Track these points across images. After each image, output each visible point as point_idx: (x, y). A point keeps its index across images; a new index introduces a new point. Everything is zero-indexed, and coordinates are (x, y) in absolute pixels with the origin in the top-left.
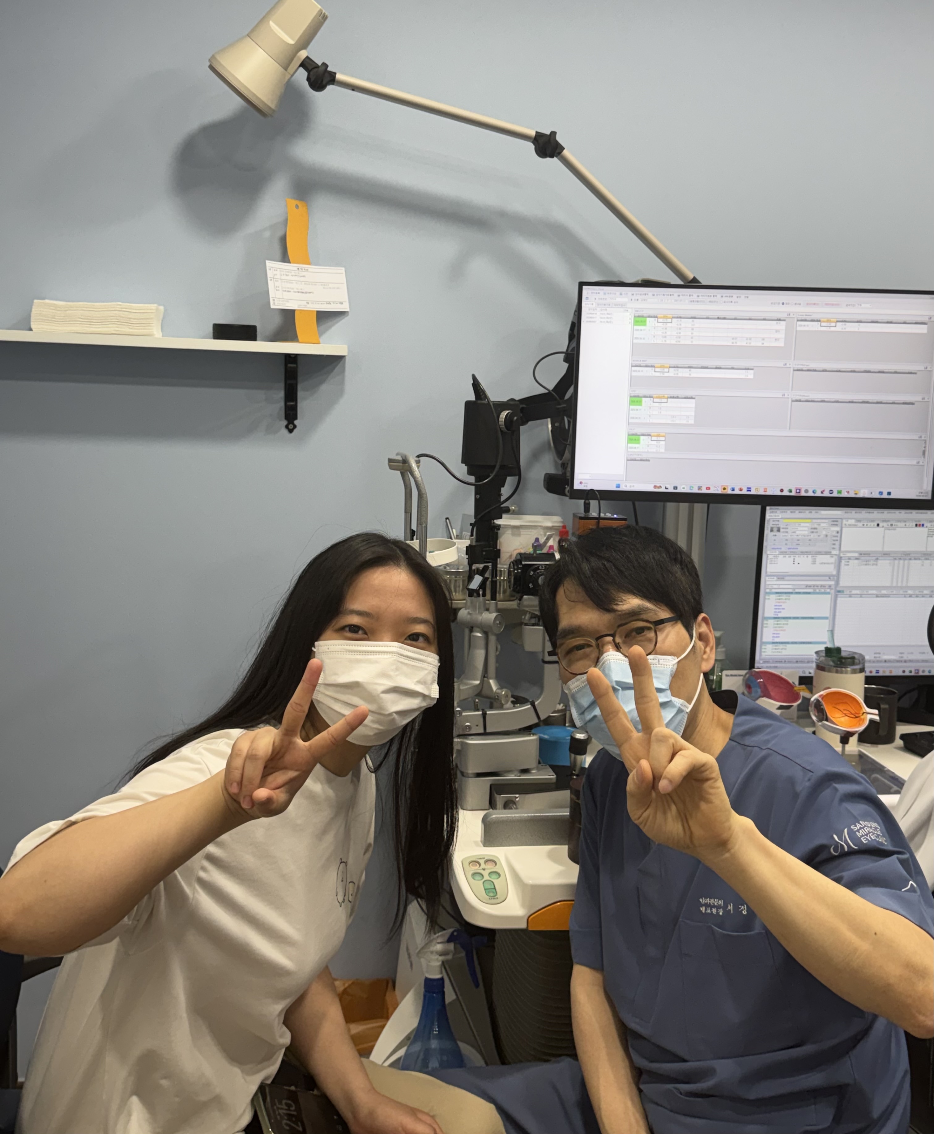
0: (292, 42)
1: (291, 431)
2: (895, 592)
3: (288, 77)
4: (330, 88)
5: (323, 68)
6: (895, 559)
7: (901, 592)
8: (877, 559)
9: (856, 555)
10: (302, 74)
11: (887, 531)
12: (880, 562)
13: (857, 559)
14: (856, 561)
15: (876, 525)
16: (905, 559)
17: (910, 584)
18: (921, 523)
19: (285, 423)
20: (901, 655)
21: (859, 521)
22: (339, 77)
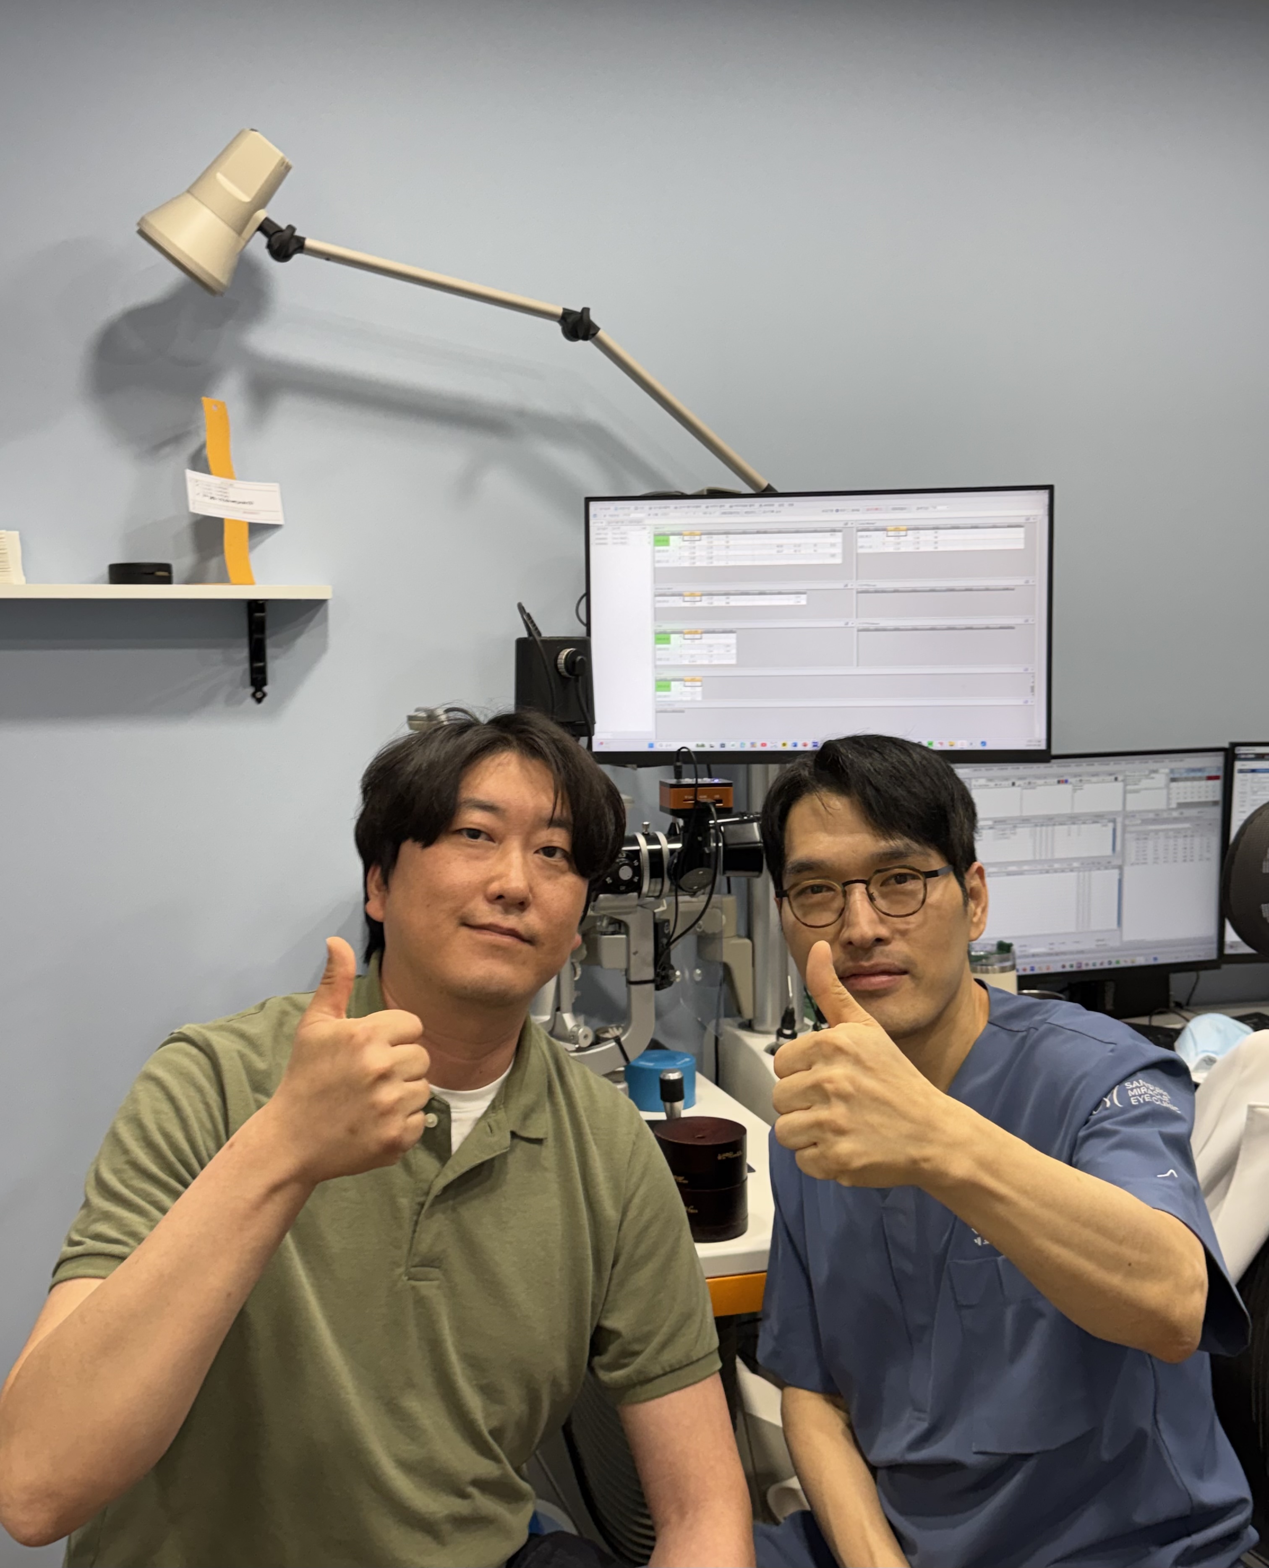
0: (247, 199)
1: (259, 701)
2: (1039, 867)
3: (243, 243)
4: (297, 257)
5: (288, 233)
6: (1036, 826)
7: (1046, 867)
8: (1015, 827)
9: (990, 823)
10: (261, 240)
11: (1025, 791)
12: (1018, 830)
13: (991, 828)
14: (991, 831)
15: (1010, 782)
16: (1047, 825)
17: (1057, 855)
18: (1064, 778)
19: (251, 690)
20: (1051, 947)
21: (990, 780)
22: (309, 243)
